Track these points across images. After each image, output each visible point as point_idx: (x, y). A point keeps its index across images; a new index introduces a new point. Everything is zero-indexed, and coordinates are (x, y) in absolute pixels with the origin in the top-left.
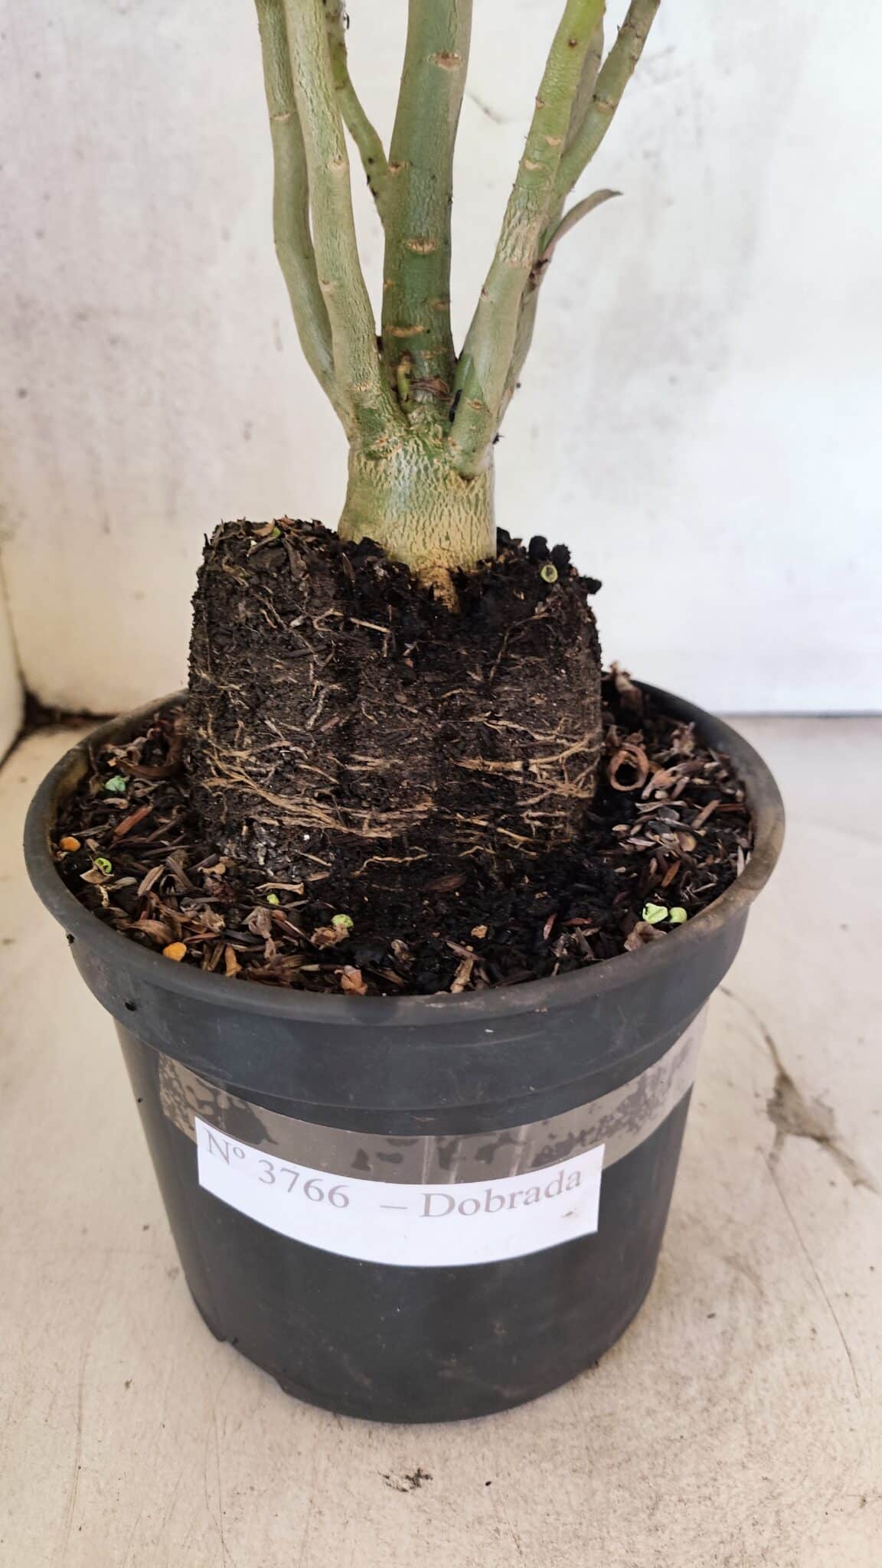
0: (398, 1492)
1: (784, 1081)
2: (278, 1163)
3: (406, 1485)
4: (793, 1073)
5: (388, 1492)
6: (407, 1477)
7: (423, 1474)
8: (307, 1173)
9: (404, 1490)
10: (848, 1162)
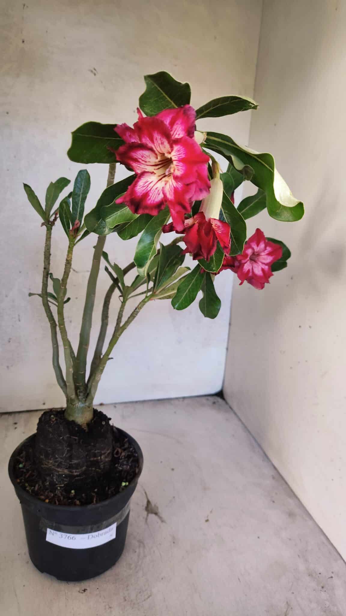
0: (82, 594)
1: (148, 502)
2: (63, 534)
3: (83, 592)
4: (150, 500)
5: (80, 594)
6: (83, 591)
7: (86, 589)
8: (68, 535)
9: (82, 593)
10: (160, 518)
